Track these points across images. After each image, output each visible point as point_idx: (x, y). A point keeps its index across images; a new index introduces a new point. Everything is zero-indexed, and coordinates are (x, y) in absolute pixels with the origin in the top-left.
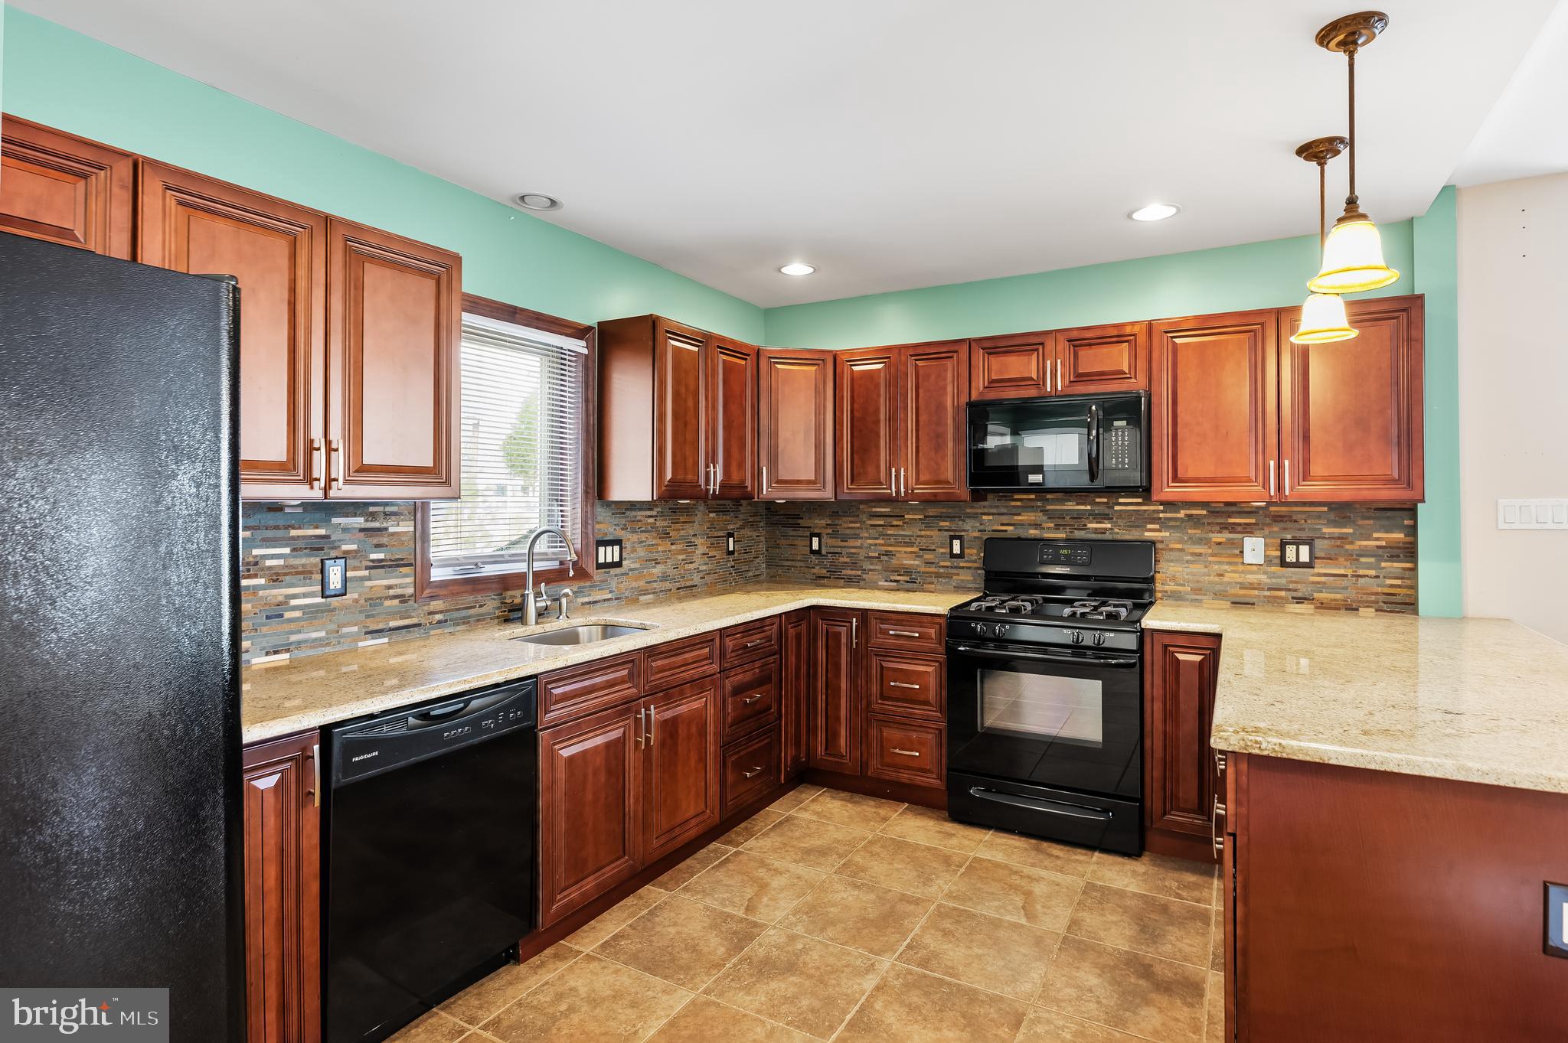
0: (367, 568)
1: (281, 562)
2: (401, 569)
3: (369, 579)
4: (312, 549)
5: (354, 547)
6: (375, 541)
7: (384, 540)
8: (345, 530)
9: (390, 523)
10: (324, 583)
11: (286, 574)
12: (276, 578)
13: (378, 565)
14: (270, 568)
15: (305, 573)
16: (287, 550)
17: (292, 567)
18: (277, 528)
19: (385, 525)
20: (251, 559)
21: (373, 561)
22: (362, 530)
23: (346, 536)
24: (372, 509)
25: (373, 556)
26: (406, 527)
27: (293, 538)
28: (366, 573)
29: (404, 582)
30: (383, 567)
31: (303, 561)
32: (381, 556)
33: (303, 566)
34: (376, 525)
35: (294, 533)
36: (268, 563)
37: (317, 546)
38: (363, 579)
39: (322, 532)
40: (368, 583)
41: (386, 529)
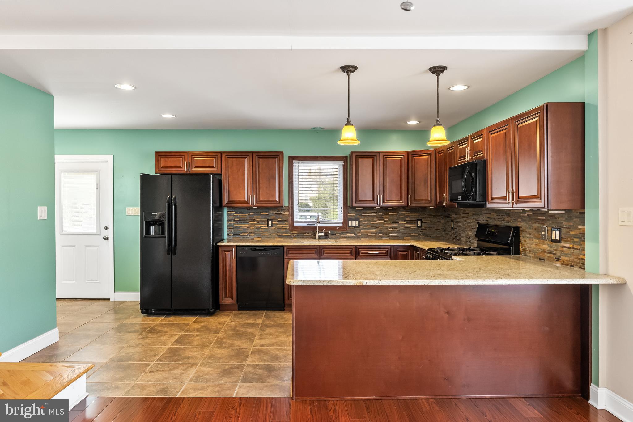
0: (277, 222)
1: (259, 219)
2: (285, 223)
3: (278, 224)
4: (266, 217)
5: (274, 217)
6: (279, 216)
7: (281, 216)
8: (272, 213)
9: (283, 212)
10: (268, 224)
11: (260, 222)
12: (258, 222)
13: (279, 221)
14: (257, 220)
15: (264, 222)
16: (260, 217)
17: (262, 220)
18: (258, 212)
19: (281, 212)
20: (254, 218)
21: (279, 220)
22: (276, 213)
23: (273, 215)
24: (278, 209)
25: (279, 219)
26: (287, 213)
27: (262, 215)
28: (277, 223)
29: (287, 226)
30: (281, 222)
31: (264, 219)
32: (281, 219)
33: (264, 220)
34: (279, 212)
35: (262, 214)
36: (257, 219)
37: (266, 216)
38: (276, 224)
39: (267, 214)
40: (278, 225)
41: (282, 213)
